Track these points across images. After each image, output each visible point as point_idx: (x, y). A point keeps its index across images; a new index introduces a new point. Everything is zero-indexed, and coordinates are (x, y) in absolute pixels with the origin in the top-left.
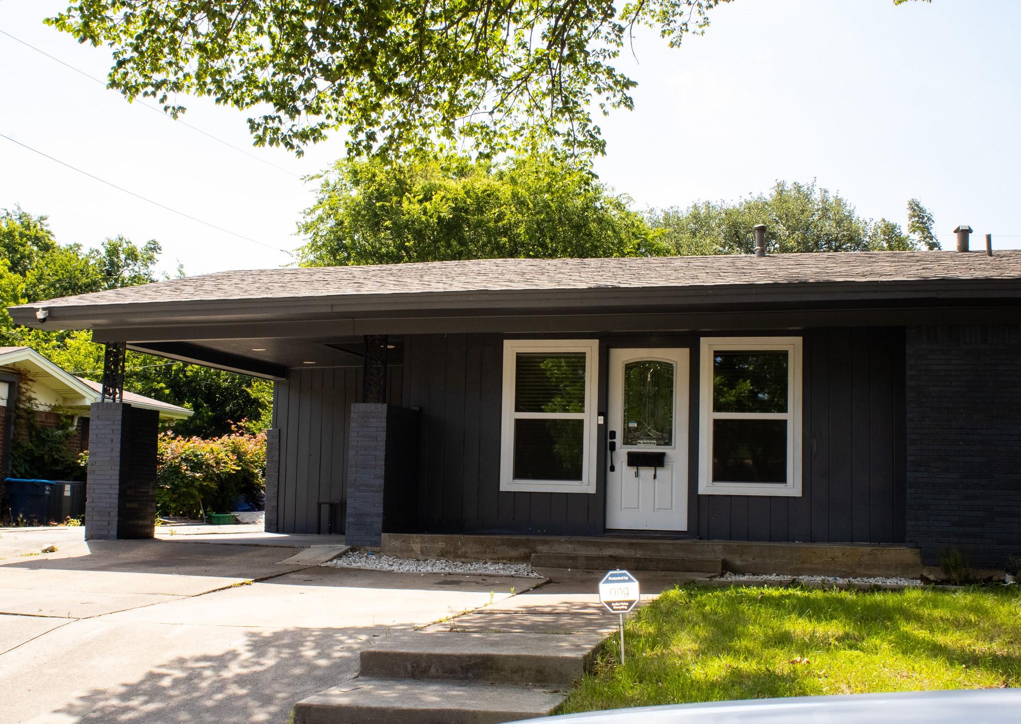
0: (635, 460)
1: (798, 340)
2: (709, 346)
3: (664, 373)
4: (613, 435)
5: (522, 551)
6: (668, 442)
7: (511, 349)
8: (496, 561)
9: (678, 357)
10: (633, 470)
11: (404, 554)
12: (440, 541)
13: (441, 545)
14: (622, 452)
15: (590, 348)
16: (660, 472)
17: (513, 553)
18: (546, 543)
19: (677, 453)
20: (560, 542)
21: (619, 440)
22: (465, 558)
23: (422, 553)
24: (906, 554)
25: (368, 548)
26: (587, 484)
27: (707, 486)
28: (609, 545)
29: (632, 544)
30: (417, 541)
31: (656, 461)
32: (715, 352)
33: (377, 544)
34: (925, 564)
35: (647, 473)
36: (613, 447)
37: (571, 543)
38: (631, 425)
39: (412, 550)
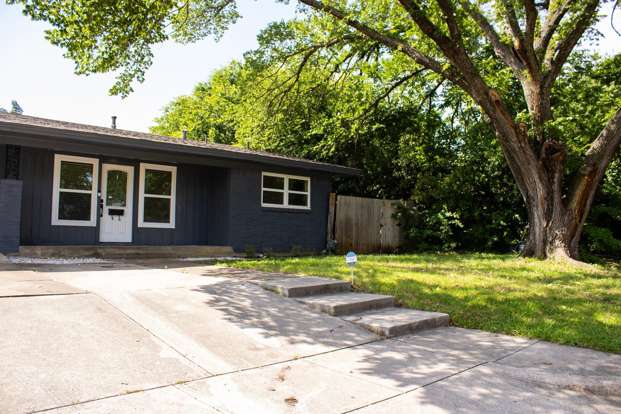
0: (112, 212)
1: (175, 168)
2: (143, 167)
3: (123, 176)
4: (102, 201)
5: (91, 252)
6: (124, 205)
7: (58, 159)
8: (79, 257)
9: (129, 170)
10: (110, 217)
11: (33, 256)
12: (51, 249)
13: (52, 251)
14: (106, 209)
15: (95, 162)
16: (121, 217)
17: (87, 253)
18: (102, 248)
19: (128, 209)
20: (108, 248)
21: (104, 203)
22: (65, 257)
23: (42, 255)
24: (229, 249)
25: (11, 254)
26: (92, 223)
27: (141, 224)
28: (128, 248)
29: (138, 248)
30: (39, 250)
31: (120, 213)
32: (146, 170)
33: (17, 251)
34: (235, 252)
35: (116, 218)
36: (102, 206)
37: (113, 248)
38: (109, 197)
39: (37, 254)
